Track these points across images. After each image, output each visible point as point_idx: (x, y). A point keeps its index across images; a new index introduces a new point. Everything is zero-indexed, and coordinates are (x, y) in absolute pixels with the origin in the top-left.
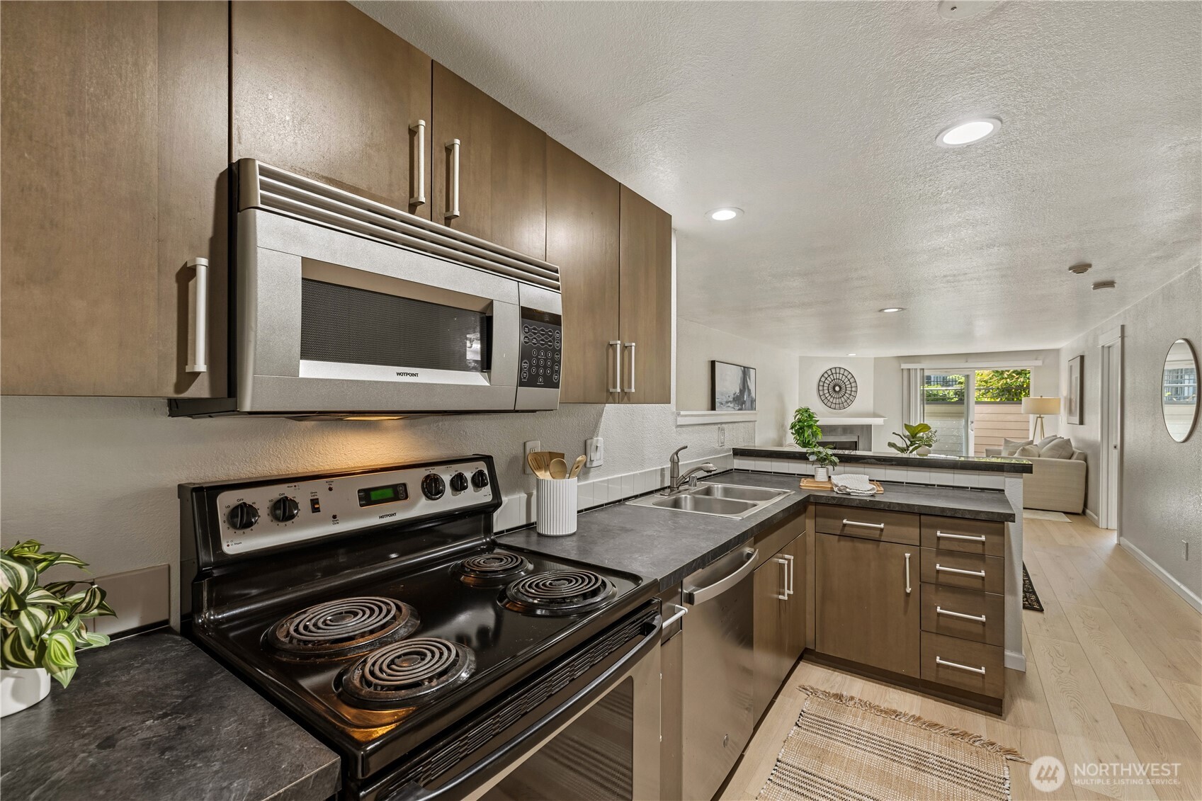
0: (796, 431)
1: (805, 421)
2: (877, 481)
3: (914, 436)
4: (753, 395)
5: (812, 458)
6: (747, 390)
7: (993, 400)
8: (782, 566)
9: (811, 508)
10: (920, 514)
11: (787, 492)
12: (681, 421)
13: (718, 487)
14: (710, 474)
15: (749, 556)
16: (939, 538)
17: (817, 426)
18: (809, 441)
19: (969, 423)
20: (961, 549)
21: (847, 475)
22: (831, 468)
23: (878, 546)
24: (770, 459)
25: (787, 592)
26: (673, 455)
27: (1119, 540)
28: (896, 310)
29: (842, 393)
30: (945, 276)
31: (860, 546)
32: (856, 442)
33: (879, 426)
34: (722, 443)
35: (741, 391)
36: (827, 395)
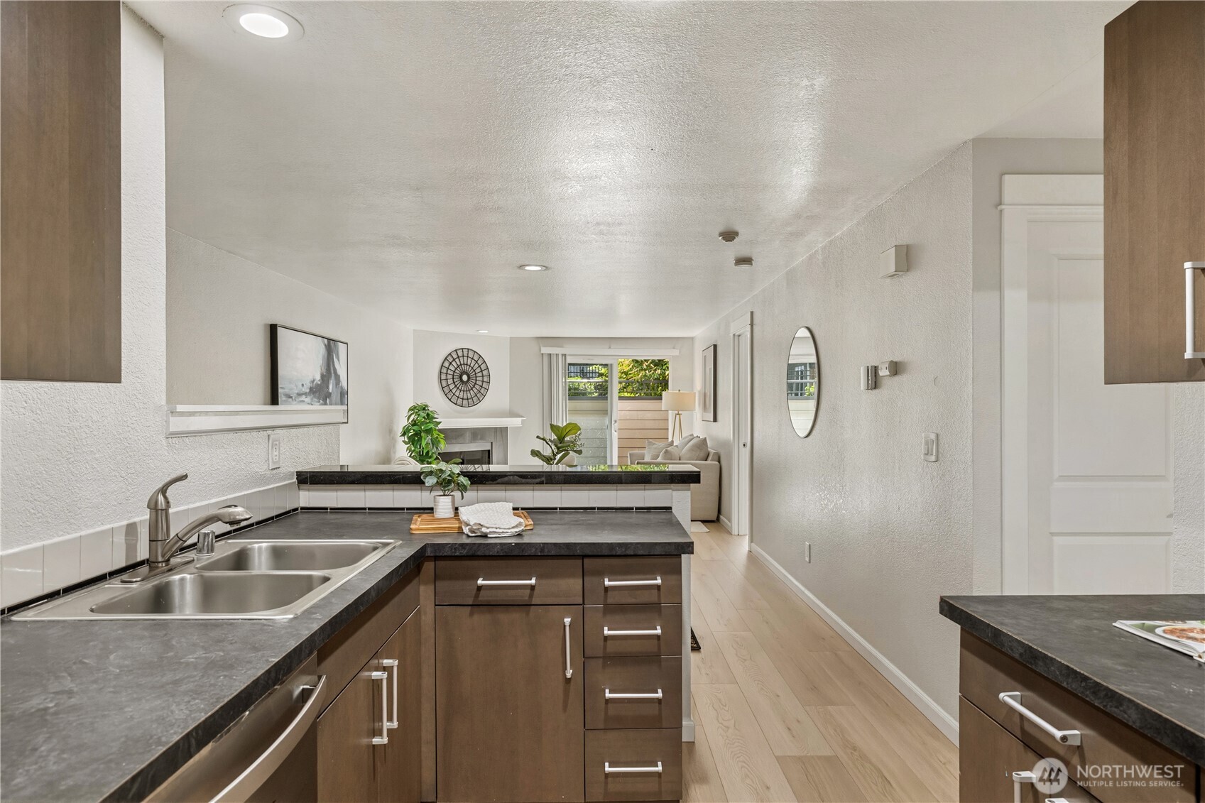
0: (409, 438)
1: (422, 423)
2: (523, 509)
3: (561, 439)
4: (344, 383)
5: (430, 481)
6: (333, 375)
7: (632, 395)
8: (377, 684)
9: (429, 567)
10: (584, 557)
11: (388, 544)
12: (177, 424)
13: (260, 547)
14: (236, 527)
15: (305, 695)
16: (607, 589)
17: (440, 431)
18: (428, 452)
19: (613, 422)
20: (633, 601)
21: (481, 504)
22: (457, 494)
23: (528, 613)
24: (362, 487)
25: (386, 725)
26: (157, 493)
27: (750, 546)
28: (539, 268)
29: (471, 384)
30: (598, 224)
31: (504, 617)
32: (489, 451)
33: (517, 429)
34: (274, 463)
35: (322, 376)
36: (452, 386)
